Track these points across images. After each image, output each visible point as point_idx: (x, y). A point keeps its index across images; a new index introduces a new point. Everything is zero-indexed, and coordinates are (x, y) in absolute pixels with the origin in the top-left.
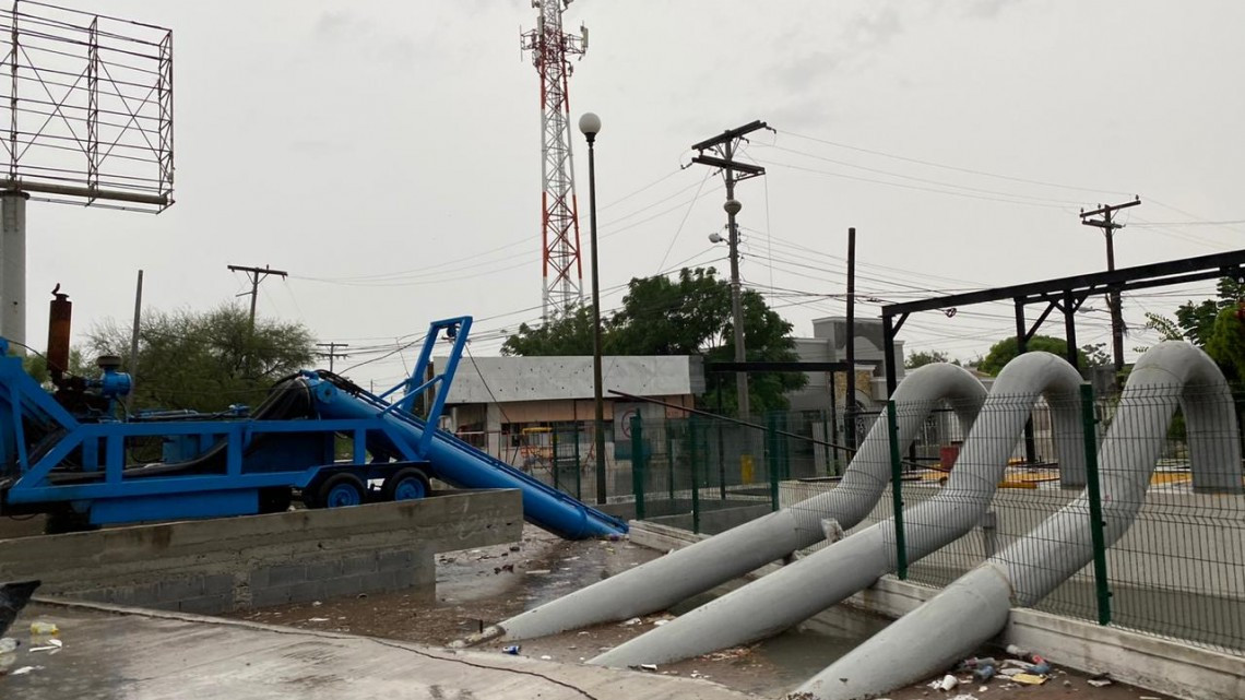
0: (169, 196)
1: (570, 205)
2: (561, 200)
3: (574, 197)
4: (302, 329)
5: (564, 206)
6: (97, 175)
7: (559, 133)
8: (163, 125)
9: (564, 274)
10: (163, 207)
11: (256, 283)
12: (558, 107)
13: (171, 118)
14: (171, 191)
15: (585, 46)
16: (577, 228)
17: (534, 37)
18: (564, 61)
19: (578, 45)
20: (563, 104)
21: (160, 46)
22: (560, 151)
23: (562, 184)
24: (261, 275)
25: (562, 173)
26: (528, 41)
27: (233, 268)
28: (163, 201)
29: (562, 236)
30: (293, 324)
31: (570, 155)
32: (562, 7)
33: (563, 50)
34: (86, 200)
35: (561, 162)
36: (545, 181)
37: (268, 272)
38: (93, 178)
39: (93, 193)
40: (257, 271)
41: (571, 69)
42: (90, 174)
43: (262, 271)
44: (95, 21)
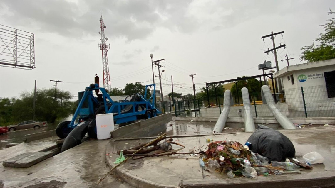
0: (34, 66)
1: (108, 72)
2: (106, 72)
3: (109, 71)
4: (69, 92)
5: (107, 73)
6: (17, 61)
7: (106, 61)
8: (31, 52)
9: (107, 83)
10: (31, 69)
11: (56, 84)
12: (105, 56)
13: (34, 51)
14: (34, 65)
15: (110, 47)
16: (109, 76)
17: (101, 45)
18: (106, 49)
19: (109, 47)
20: (106, 56)
21: (30, 37)
22: (106, 64)
23: (106, 69)
24: (57, 82)
25: (106, 67)
26: (100, 45)
27: (51, 81)
28: (32, 67)
29: (107, 77)
30: (67, 91)
31: (108, 64)
32: (106, 41)
33: (106, 47)
34: (13, 66)
35: (106, 65)
36: (103, 68)
37: (59, 81)
38: (15, 62)
39: (15, 65)
40: (56, 81)
41: (107, 51)
42: (14, 61)
43: (58, 81)
44: (16, 30)
